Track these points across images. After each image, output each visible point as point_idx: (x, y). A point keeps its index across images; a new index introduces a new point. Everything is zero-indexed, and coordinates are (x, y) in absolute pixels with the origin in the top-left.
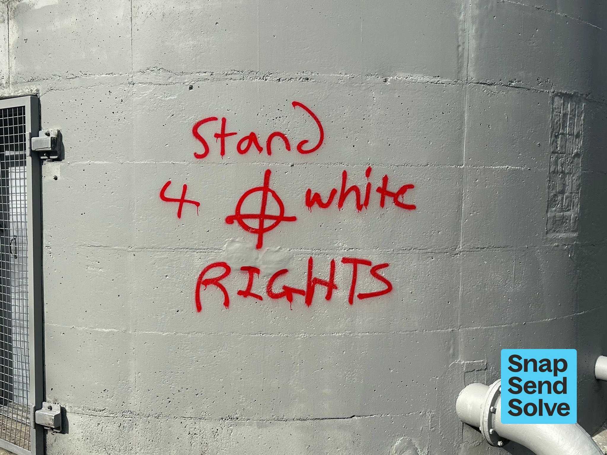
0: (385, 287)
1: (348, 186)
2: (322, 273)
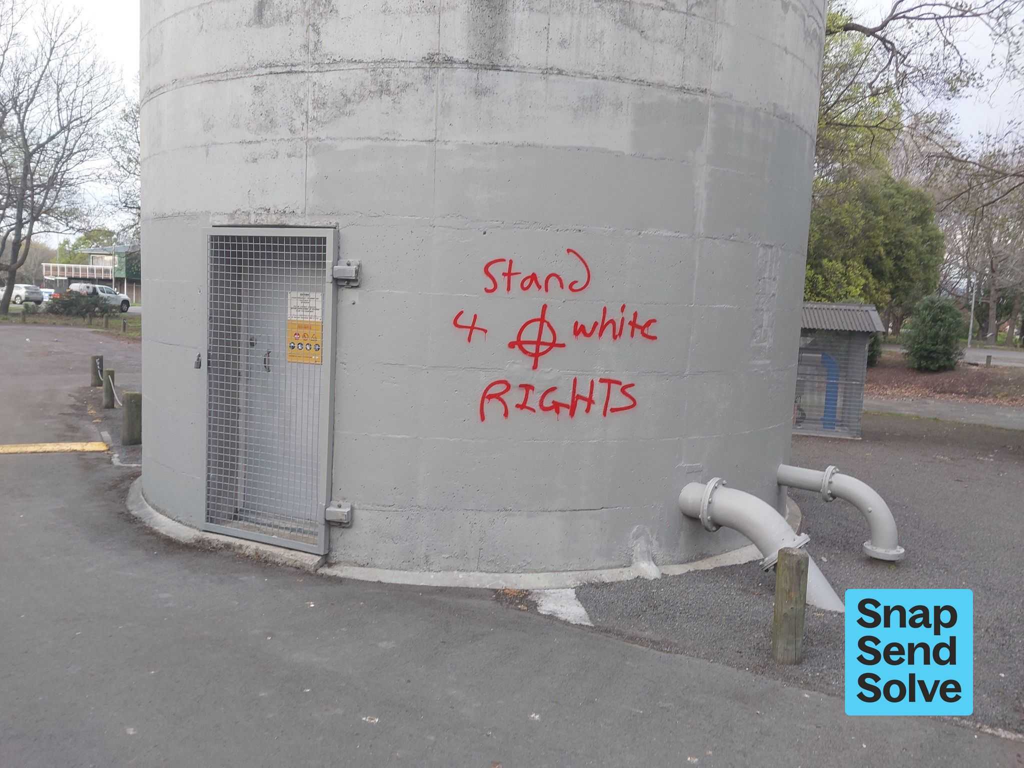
0: (631, 403)
1: (607, 320)
2: (583, 391)
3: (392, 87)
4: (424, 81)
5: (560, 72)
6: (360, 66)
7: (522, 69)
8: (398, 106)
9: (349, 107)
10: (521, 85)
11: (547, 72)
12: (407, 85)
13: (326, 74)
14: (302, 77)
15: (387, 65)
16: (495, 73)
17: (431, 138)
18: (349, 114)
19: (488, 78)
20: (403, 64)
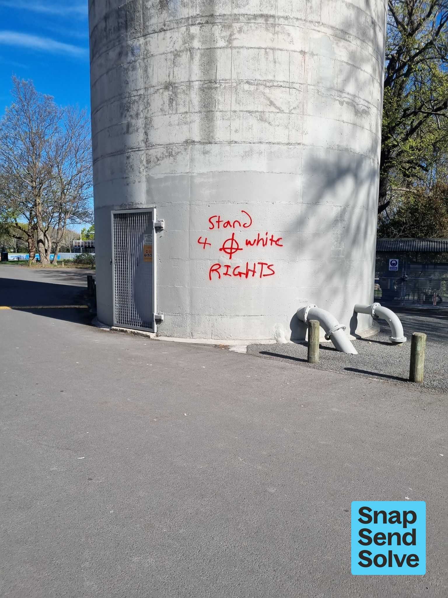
0: (272, 272)
1: (260, 238)
2: (251, 267)
3: (173, 153)
4: (184, 150)
5: (236, 142)
6: (162, 146)
7: (221, 143)
8: (175, 160)
9: (159, 162)
10: (220, 149)
11: (230, 143)
12: (178, 153)
13: (151, 150)
14: (143, 152)
15: (171, 145)
16: (211, 145)
17: (187, 172)
18: (159, 165)
19: (208, 147)
20: (177, 145)
